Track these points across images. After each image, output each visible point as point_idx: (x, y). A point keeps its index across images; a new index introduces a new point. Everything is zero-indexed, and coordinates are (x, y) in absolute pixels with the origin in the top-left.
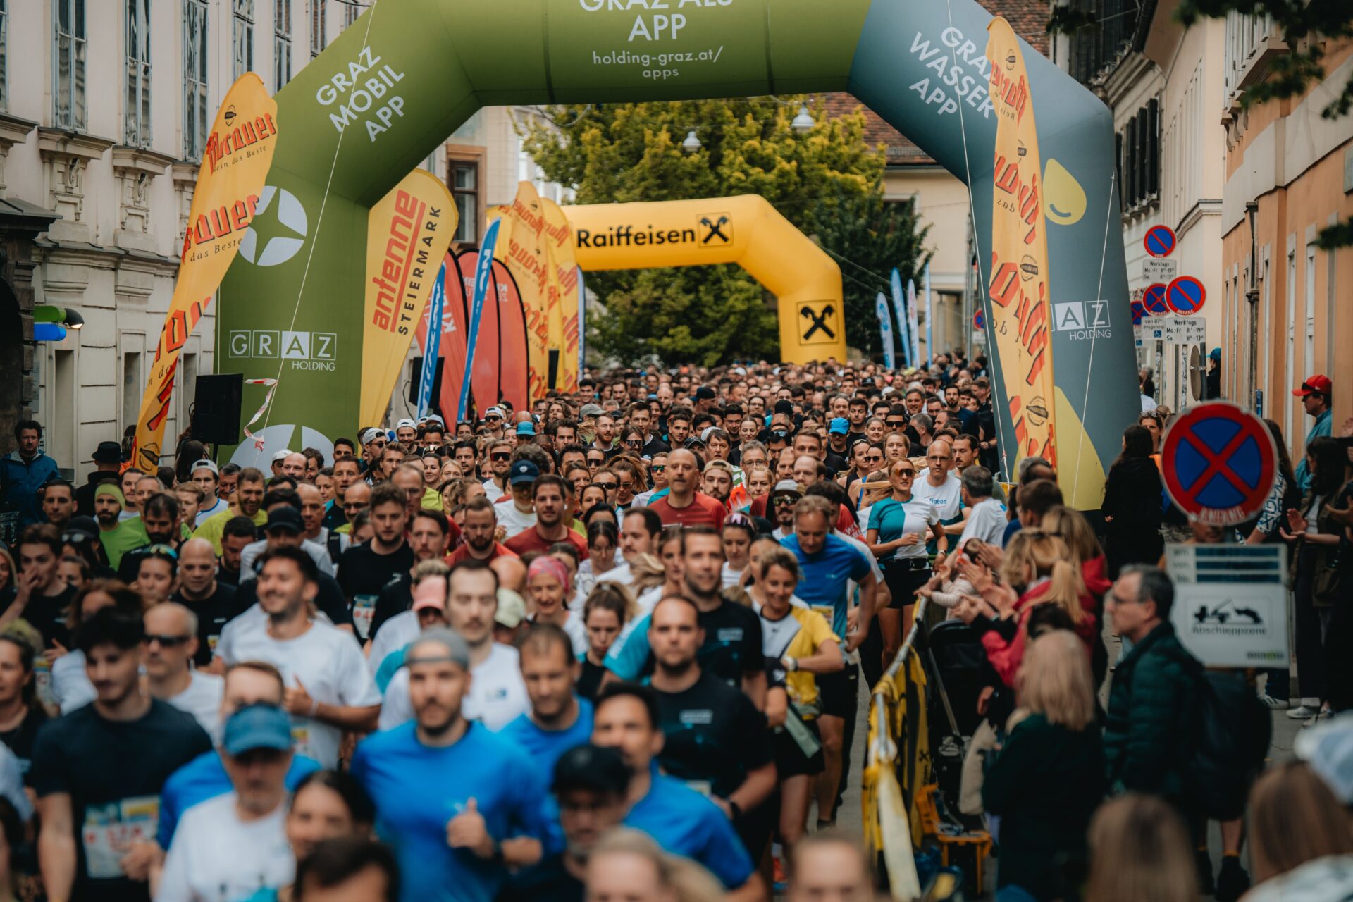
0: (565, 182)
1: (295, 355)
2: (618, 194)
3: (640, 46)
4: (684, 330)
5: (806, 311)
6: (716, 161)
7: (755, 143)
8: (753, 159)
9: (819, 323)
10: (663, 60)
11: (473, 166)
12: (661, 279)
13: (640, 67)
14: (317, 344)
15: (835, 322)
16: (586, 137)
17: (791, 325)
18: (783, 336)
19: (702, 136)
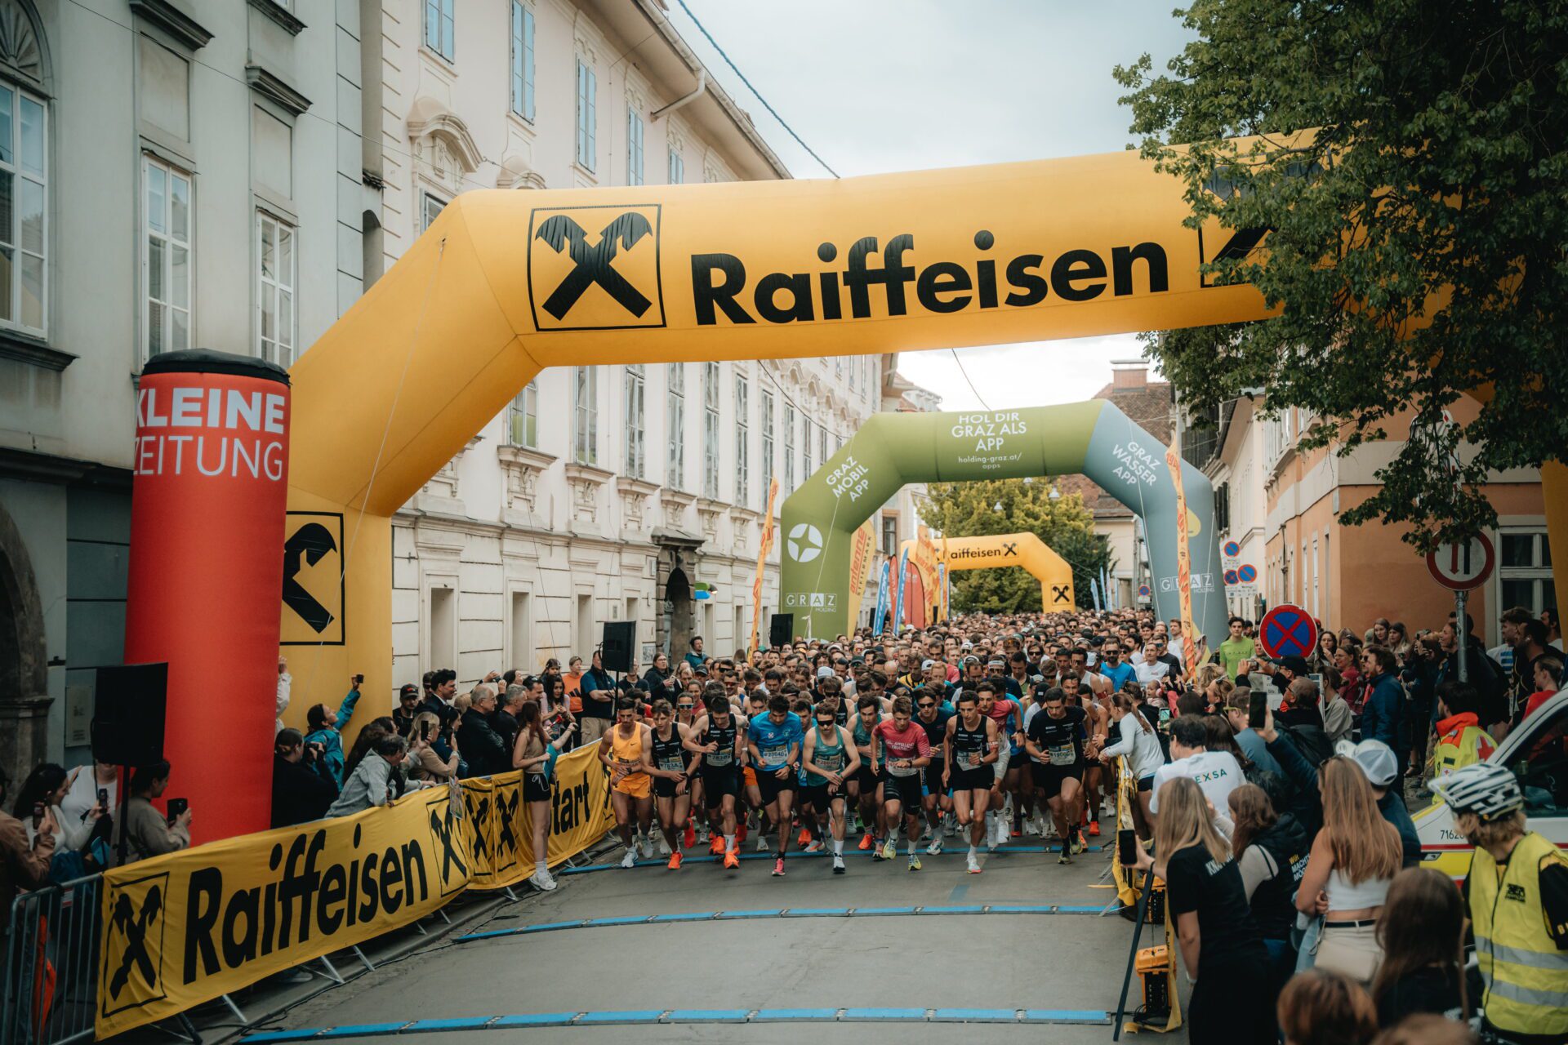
0: (936, 528)
1: (817, 604)
2: (962, 533)
3: (981, 453)
4: (995, 598)
5: (1055, 589)
6: (1009, 516)
7: (1030, 506)
8: (1029, 514)
9: (1062, 594)
10: (993, 460)
11: (894, 519)
12: (983, 574)
13: (981, 464)
14: (827, 600)
15: (1070, 594)
16: (945, 506)
17: (1048, 595)
18: (1044, 601)
19: (1004, 504)
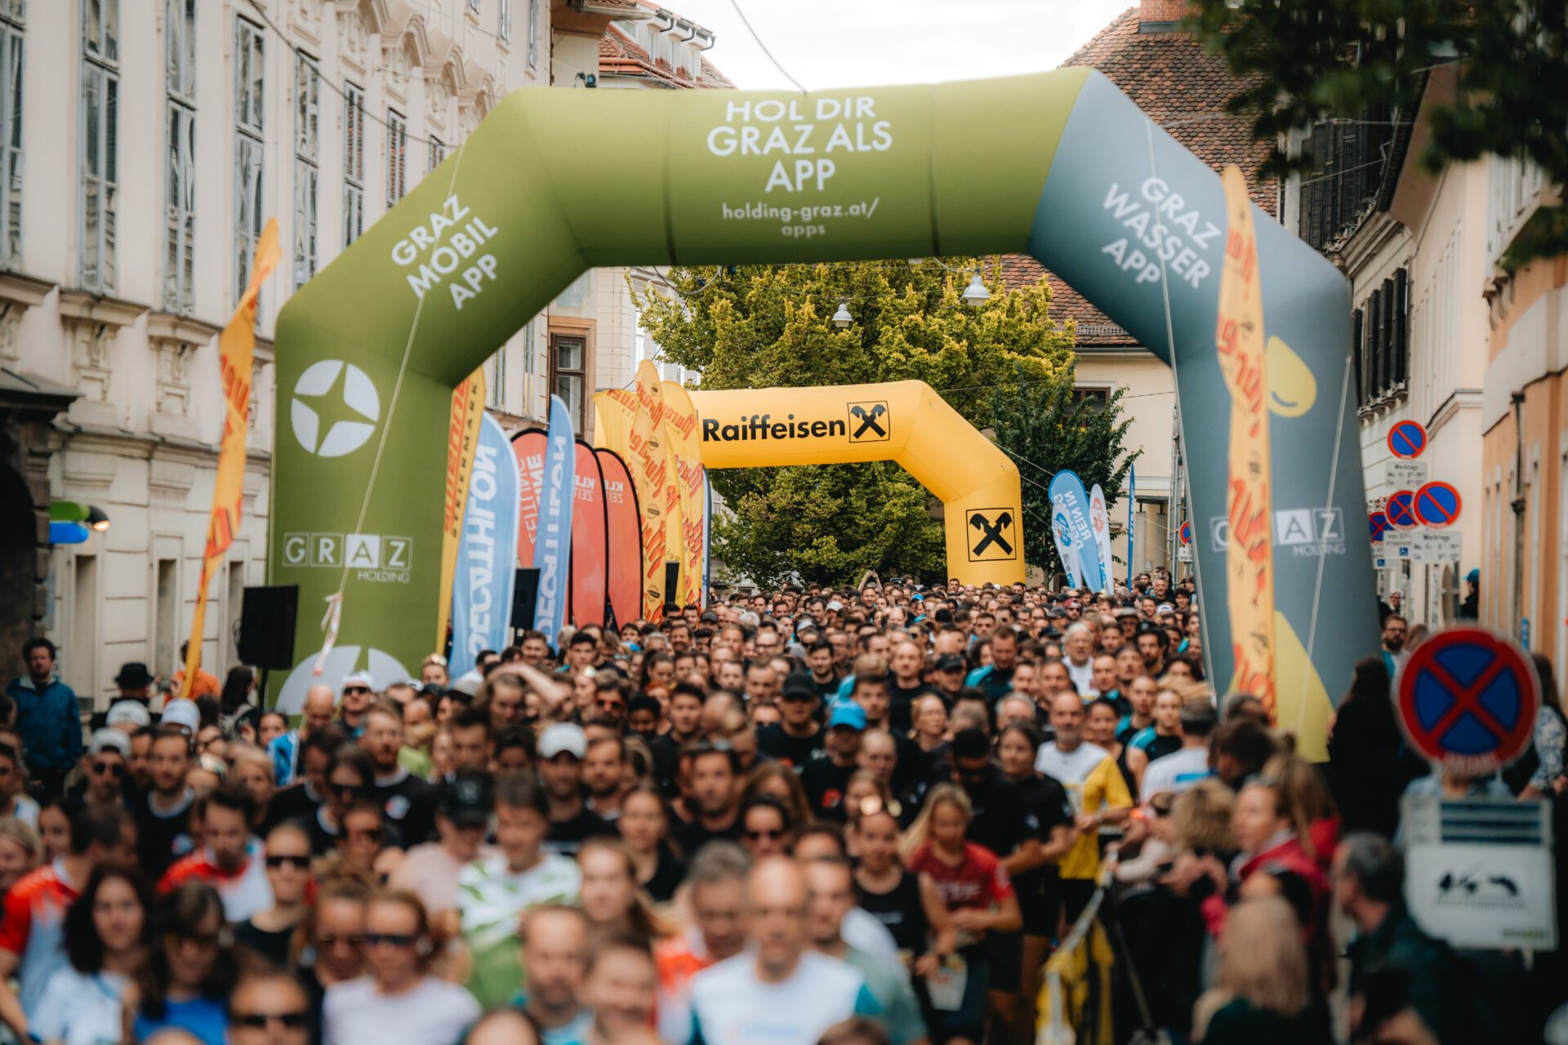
0: (689, 363)
1: (362, 563)
2: (752, 378)
3: (780, 197)
4: (831, 540)
5: (977, 520)
6: (871, 340)
7: (917, 317)
8: (914, 337)
9: (993, 535)
10: (807, 214)
11: (580, 341)
12: (804, 479)
13: (777, 223)
14: (388, 550)
15: (1013, 534)
16: (714, 309)
17: (959, 537)
18: (949, 548)
19: (854, 309)
